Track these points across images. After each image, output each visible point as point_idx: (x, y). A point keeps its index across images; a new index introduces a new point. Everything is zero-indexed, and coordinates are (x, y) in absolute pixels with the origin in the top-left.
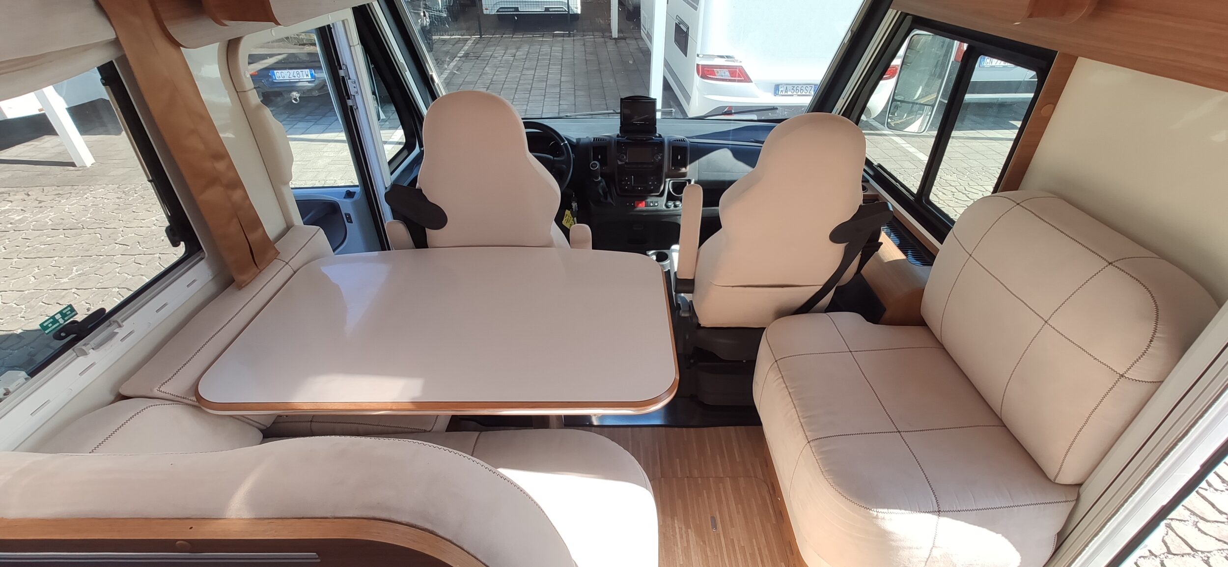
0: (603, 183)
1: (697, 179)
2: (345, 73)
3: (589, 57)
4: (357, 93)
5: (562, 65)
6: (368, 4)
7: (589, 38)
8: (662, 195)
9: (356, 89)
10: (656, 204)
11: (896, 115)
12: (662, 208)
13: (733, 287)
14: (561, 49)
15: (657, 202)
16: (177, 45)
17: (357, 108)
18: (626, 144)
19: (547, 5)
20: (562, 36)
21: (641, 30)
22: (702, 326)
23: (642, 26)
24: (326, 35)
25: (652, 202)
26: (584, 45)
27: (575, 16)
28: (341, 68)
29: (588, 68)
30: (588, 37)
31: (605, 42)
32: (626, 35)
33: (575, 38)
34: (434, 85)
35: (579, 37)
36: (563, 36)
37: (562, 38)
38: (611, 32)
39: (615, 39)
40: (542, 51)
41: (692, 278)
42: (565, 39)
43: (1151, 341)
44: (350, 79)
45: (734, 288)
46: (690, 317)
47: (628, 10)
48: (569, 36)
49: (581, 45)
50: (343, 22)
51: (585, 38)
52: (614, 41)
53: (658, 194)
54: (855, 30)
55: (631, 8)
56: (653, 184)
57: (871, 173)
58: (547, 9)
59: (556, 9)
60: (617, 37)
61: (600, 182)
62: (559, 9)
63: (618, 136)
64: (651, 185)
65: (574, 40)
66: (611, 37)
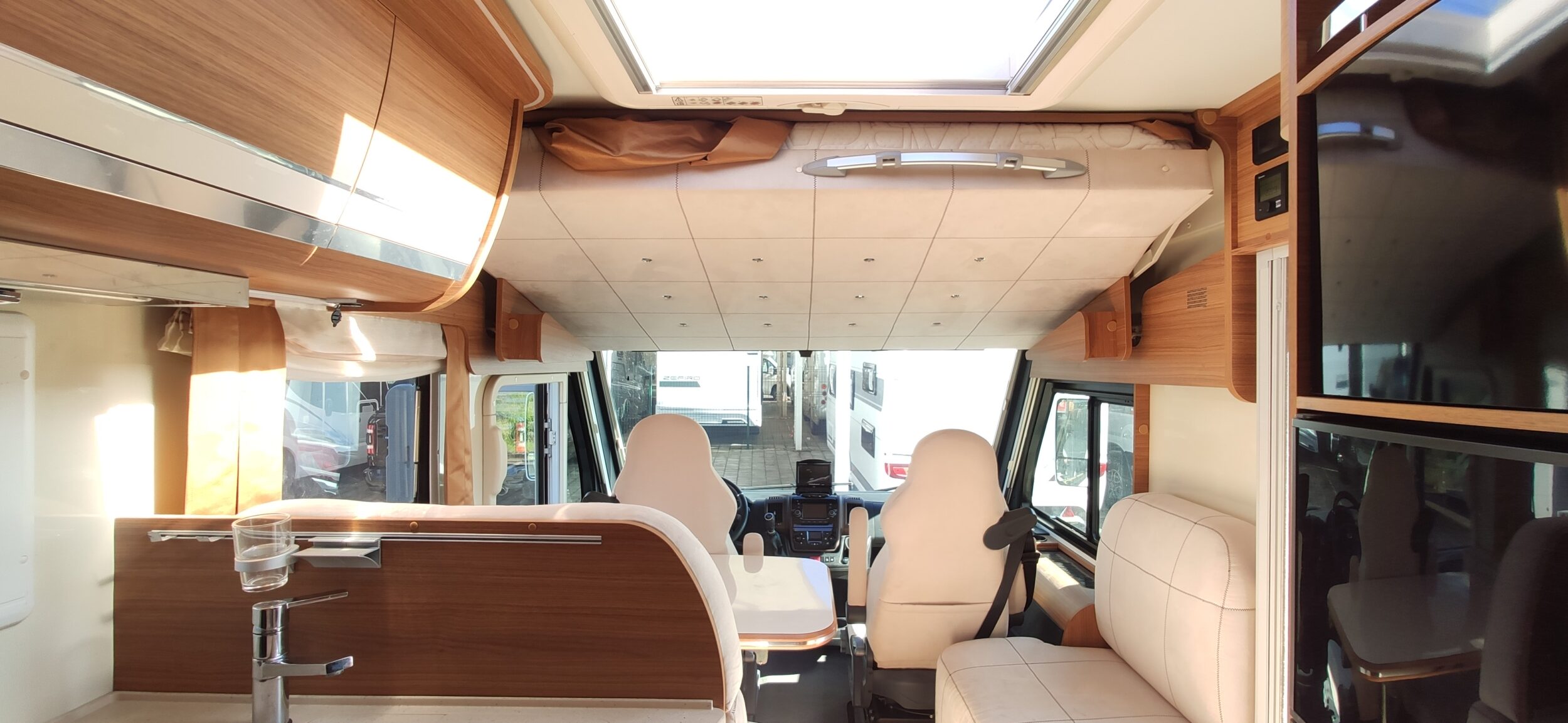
0: (778, 537)
1: (874, 537)
2: (549, 425)
3: (768, 468)
4: (555, 442)
5: (738, 475)
6: (580, 373)
7: (770, 451)
8: (838, 550)
9: (554, 440)
10: (832, 560)
11: (1066, 473)
12: (838, 564)
13: (902, 604)
14: (738, 460)
15: (833, 558)
16: (469, 370)
17: (551, 456)
18: (800, 500)
19: (725, 417)
20: (739, 449)
21: (828, 441)
22: (879, 666)
23: (828, 437)
24: (542, 392)
25: (828, 558)
26: (764, 457)
27: (755, 429)
28: (546, 421)
29: (768, 478)
30: (768, 449)
31: (788, 454)
32: (811, 448)
33: (754, 450)
34: (618, 450)
35: (758, 450)
36: (741, 448)
37: (740, 450)
38: (794, 445)
39: (799, 451)
40: (717, 462)
41: (863, 605)
42: (743, 451)
43: (1229, 571)
44: (551, 430)
45: (904, 606)
46: (865, 655)
47: (814, 424)
48: (748, 448)
49: (760, 457)
50: (559, 383)
51: (765, 450)
52: (798, 453)
53: (834, 550)
54: (1009, 398)
55: (816, 422)
56: (829, 540)
57: (1052, 527)
58: (725, 422)
59: (735, 422)
60: (801, 449)
61: (774, 535)
62: (737, 422)
63: (794, 494)
64: (826, 541)
65: (752, 452)
66: (794, 450)
